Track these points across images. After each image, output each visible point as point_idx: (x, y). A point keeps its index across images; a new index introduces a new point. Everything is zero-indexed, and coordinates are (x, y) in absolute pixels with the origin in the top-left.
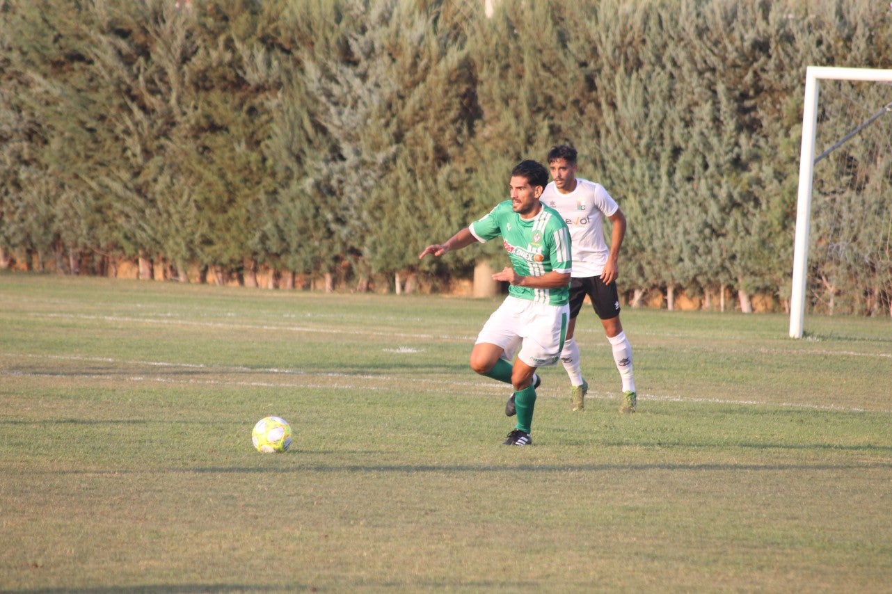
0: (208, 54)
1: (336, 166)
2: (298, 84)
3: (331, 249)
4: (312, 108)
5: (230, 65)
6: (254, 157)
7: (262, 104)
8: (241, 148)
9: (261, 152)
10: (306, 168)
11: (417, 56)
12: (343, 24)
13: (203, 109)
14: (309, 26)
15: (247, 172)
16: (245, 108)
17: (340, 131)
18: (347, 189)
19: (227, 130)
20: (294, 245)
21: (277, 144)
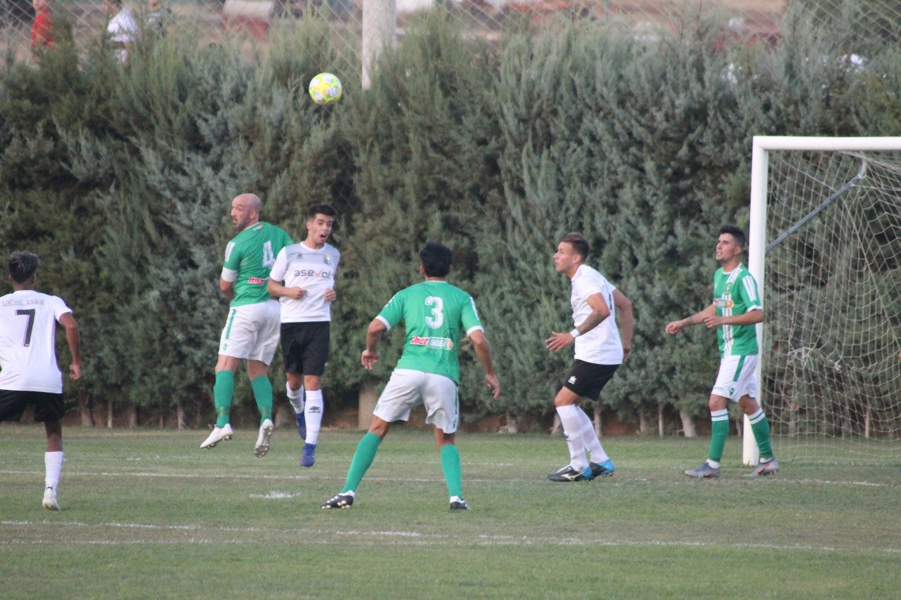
0: (25, 142)
1: (188, 274)
2: (136, 176)
3: (182, 377)
4: (155, 205)
5: (53, 156)
6: (85, 266)
7: (93, 204)
8: (69, 258)
9: (94, 261)
10: (149, 278)
11: (278, 138)
12: (189, 102)
13: (20, 211)
14: (147, 107)
15: (77, 286)
16: (73, 208)
17: (191, 233)
18: (201, 302)
19: (51, 235)
20: (138, 374)
21: (113, 250)
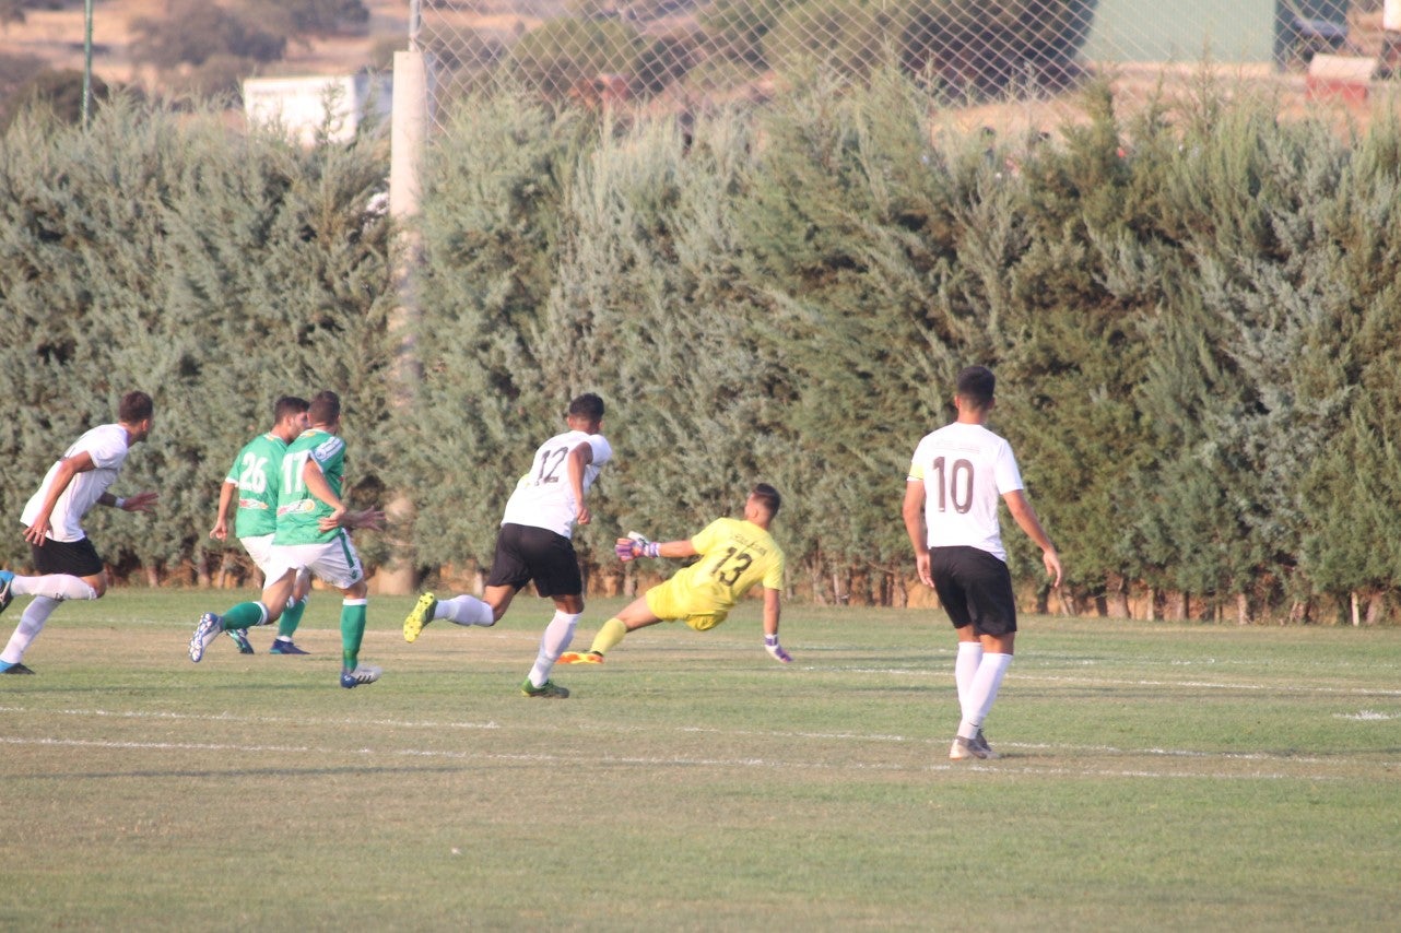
0: (1047, 250)
1: (1254, 423)
2: (1190, 293)
3: (1246, 556)
4: (1213, 330)
5: (1082, 266)
6: (1121, 410)
7: (1132, 327)
8: (1100, 398)
9: (1132, 403)
10: (1204, 426)
11: (1381, 243)
12: (1262, 196)
13: (1039, 337)
14: (1207, 201)
15: (1111, 435)
16: (1107, 333)
17: (1259, 367)
18: (1271, 458)
19: (1077, 368)
20: (1187, 551)
21: (1158, 388)
